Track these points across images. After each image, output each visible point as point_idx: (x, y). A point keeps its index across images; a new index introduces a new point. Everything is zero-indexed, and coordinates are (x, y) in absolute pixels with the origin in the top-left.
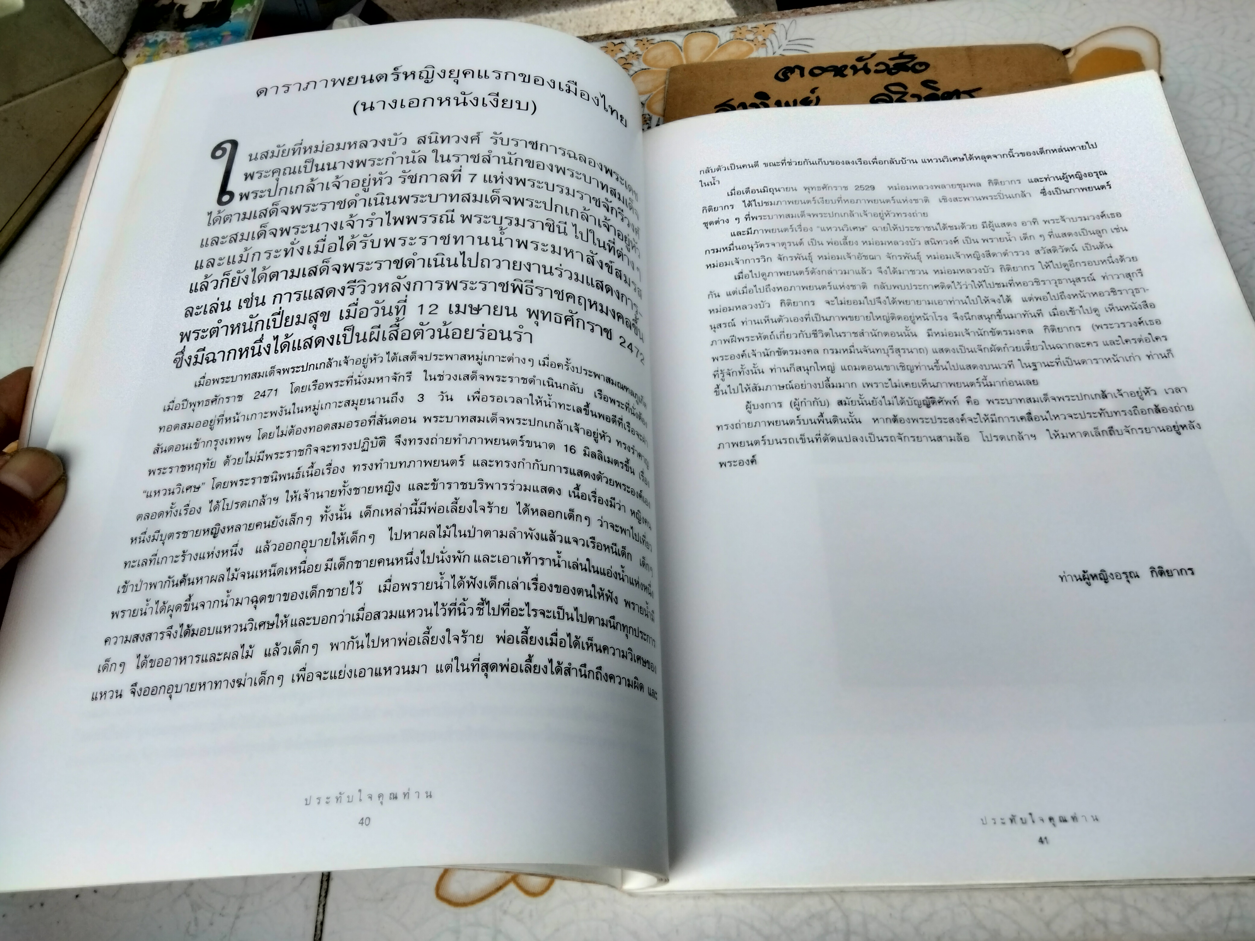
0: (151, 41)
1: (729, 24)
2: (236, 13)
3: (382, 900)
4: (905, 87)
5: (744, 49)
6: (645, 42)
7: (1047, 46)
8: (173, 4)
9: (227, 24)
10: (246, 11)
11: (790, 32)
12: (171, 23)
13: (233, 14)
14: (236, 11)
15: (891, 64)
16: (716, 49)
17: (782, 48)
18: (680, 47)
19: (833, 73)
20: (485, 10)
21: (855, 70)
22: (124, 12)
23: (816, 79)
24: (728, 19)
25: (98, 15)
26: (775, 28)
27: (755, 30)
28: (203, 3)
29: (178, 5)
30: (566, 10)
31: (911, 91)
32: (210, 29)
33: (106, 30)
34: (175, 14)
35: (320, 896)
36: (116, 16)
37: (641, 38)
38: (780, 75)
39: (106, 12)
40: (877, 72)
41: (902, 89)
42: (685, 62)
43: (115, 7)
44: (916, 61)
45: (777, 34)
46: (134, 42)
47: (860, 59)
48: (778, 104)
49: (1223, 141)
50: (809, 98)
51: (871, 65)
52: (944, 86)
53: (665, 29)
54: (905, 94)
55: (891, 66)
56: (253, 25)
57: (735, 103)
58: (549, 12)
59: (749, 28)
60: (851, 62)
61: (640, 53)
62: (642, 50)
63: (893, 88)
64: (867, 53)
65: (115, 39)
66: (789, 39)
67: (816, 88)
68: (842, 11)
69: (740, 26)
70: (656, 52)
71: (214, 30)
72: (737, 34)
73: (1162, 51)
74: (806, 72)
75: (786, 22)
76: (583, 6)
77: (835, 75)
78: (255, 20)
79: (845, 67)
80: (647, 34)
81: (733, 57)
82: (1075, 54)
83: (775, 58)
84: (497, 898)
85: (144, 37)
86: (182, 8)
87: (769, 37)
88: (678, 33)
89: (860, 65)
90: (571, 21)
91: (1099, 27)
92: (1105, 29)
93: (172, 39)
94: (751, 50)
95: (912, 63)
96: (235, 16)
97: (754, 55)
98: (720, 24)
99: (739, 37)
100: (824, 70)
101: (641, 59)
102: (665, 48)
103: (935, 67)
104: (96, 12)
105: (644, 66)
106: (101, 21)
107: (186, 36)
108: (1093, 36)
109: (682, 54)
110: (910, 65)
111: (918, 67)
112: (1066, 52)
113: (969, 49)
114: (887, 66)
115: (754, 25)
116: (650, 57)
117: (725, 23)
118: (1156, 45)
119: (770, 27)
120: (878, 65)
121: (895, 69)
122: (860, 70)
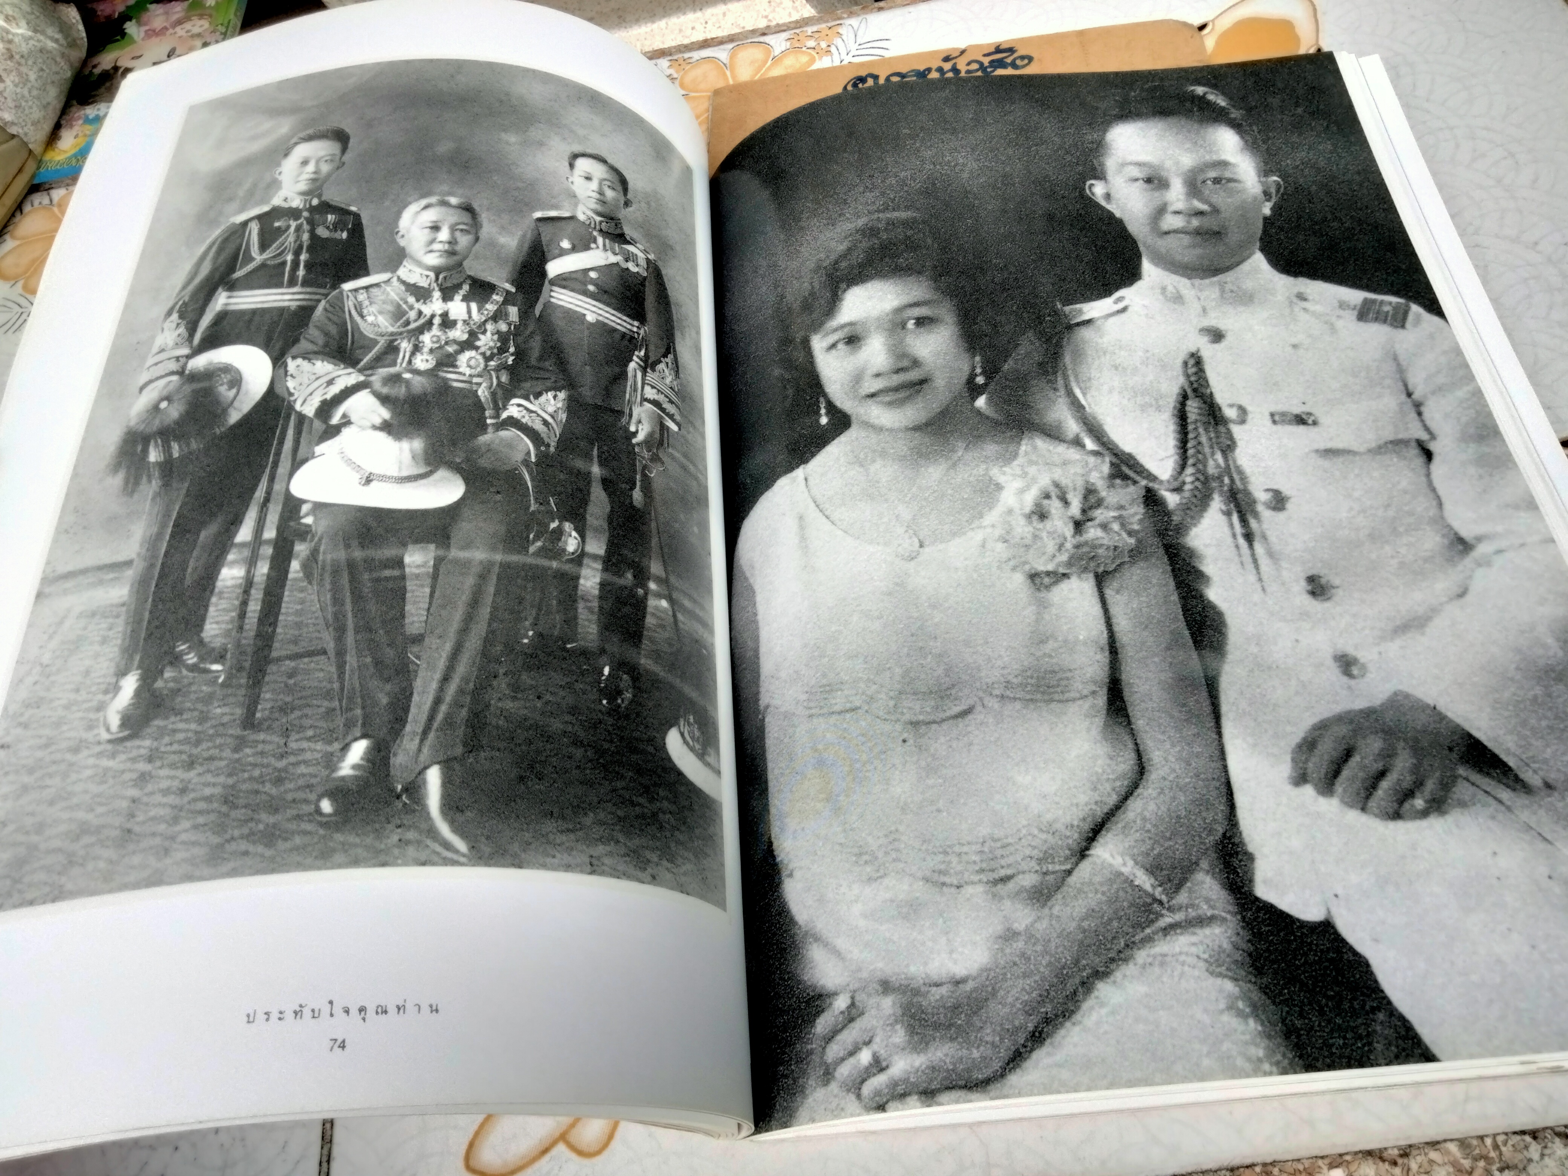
0: (91, 117)
5: (804, 59)
6: (681, 62)
7: (1177, 21)
8: (116, 68)
11: (860, 33)
15: (986, 61)
16: (770, 62)
17: (851, 54)
18: (725, 65)
19: (914, 79)
21: (941, 72)
22: (53, 82)
24: (784, 25)
25: (18, 90)
26: (841, 30)
27: (817, 35)
33: (31, 108)
36: (43, 89)
37: (675, 57)
39: (29, 85)
40: (968, 72)
42: (731, 82)
43: (40, 77)
44: (1015, 55)
45: (844, 37)
46: (70, 120)
47: (947, 59)
51: (962, 66)
53: (706, 44)
55: (986, 64)
59: (809, 34)
60: (936, 63)
61: (675, 76)
62: (677, 72)
64: (954, 49)
65: (44, 118)
66: (859, 41)
69: (797, 31)
70: (695, 73)
72: (794, 41)
73: (1319, 15)
74: (880, 81)
75: (854, 22)
79: (929, 70)
80: (684, 52)
81: (790, 71)
82: (1213, 29)
83: (843, 67)
87: (835, 42)
88: (722, 47)
89: (947, 66)
94: (812, 60)
95: (1011, 58)
97: (815, 67)
99: (797, 45)
100: (903, 76)
101: (677, 82)
102: (706, 67)
104: (16, 86)
106: (23, 97)
108: (1234, 5)
109: (728, 73)
110: (1009, 60)
111: (1018, 62)
112: (1202, 28)
113: (1081, 34)
114: (981, 64)
115: (815, 28)
116: (688, 79)
117: (780, 29)
118: (1311, 9)
119: (835, 30)
120: (969, 64)
121: (991, 66)
122: (947, 72)
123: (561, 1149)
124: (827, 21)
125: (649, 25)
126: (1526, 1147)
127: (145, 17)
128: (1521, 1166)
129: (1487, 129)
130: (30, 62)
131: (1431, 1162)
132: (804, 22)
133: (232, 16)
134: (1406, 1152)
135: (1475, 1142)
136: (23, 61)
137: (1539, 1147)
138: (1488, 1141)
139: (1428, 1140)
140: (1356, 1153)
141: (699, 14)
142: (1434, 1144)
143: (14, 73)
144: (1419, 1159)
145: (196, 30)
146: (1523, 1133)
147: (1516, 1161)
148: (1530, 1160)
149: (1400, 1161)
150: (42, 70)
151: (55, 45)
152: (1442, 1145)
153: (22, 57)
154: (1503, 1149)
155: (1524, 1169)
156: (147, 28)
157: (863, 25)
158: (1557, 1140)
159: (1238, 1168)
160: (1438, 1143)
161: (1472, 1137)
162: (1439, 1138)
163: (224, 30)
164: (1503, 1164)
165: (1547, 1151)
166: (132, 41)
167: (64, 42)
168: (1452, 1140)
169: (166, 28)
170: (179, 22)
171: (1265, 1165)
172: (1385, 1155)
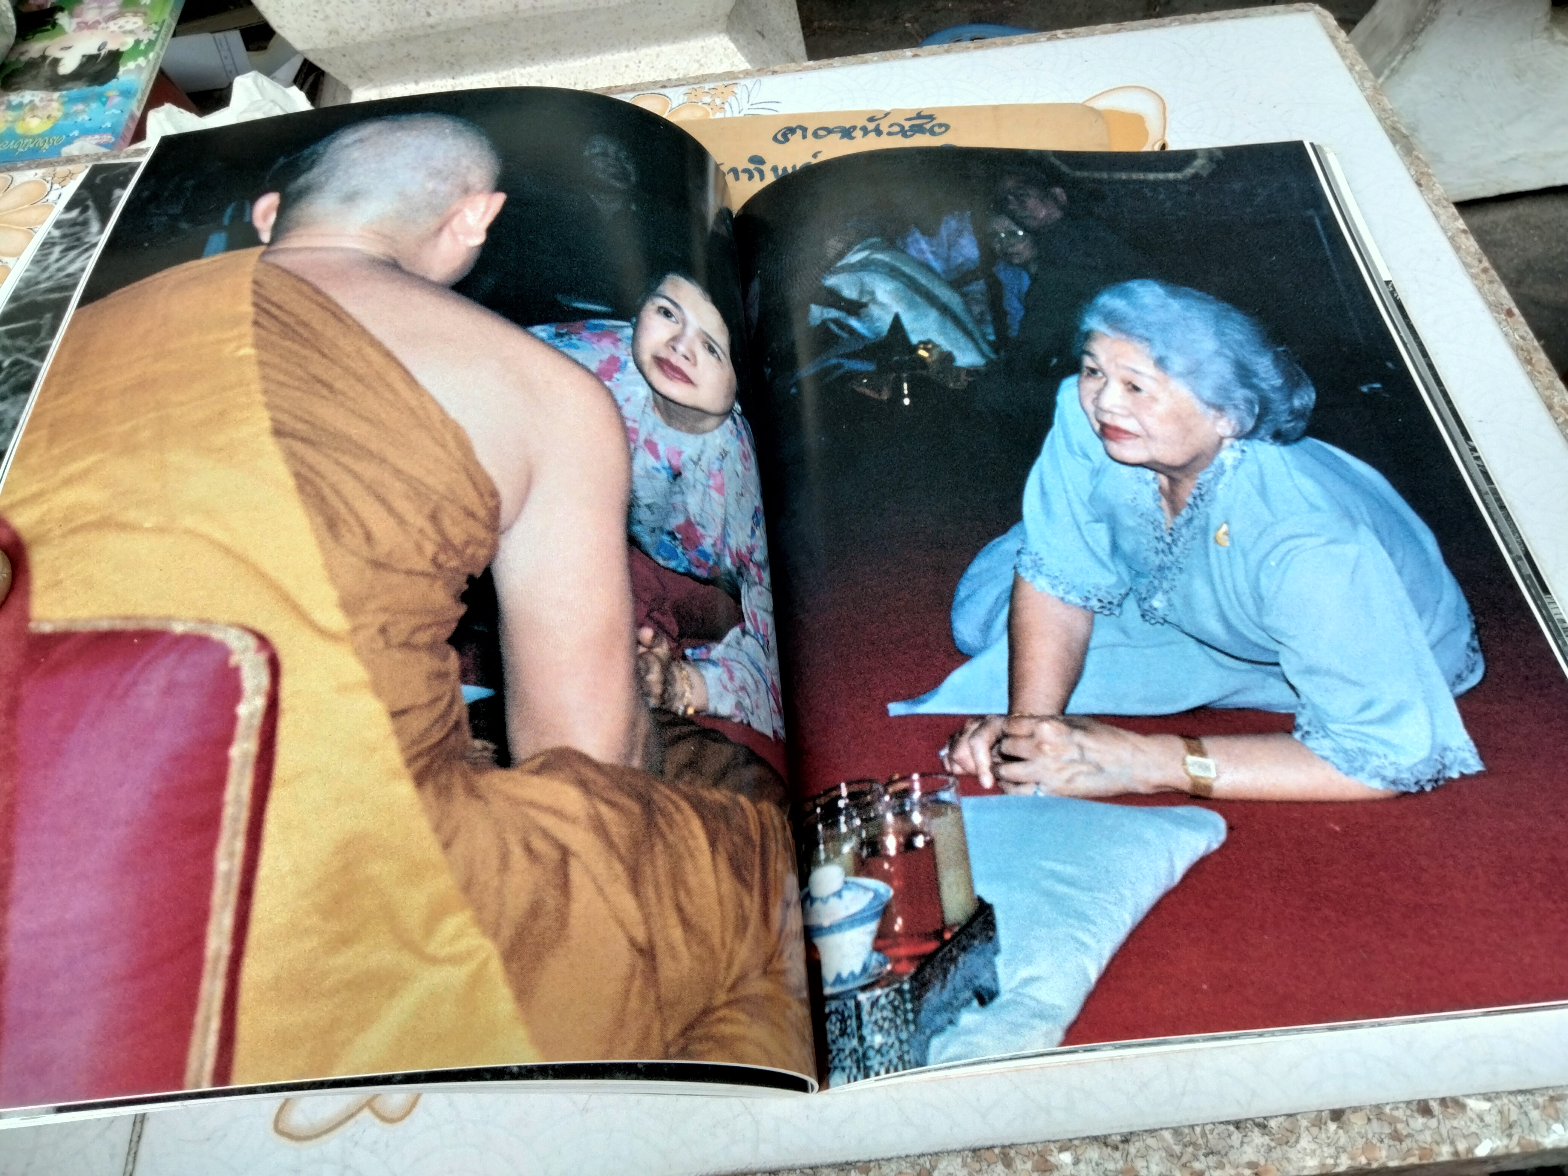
0: (14, 103)
1: (684, 85)
2: (125, 68)
3: (208, 1139)
8: (44, 57)
9: (114, 82)
10: (139, 67)
12: (42, 80)
13: (122, 69)
14: (126, 65)
15: (907, 125)
19: (840, 135)
20: (445, 64)
21: (865, 131)
23: (819, 141)
24: (684, 79)
28: (84, 56)
29: (50, 59)
30: (546, 66)
32: (91, 88)
34: (46, 70)
35: (131, 1141)
38: (779, 137)
40: (889, 134)
44: (934, 122)
47: (871, 119)
50: (810, 163)
51: (884, 128)
55: (907, 128)
56: (148, 83)
58: (524, 68)
59: (706, 90)
60: (861, 122)
64: (880, 111)
66: (752, 101)
67: (820, 152)
71: (97, 89)
72: (692, 96)
74: (809, 133)
75: (749, 82)
76: (566, 60)
77: (842, 137)
78: (151, 77)
79: (854, 128)
84: (349, 1128)
85: (6, 98)
86: (56, 62)
87: (729, 100)
88: (624, 95)
89: (871, 126)
90: (552, 77)
93: (42, 100)
95: (931, 124)
96: (124, 72)
98: (673, 84)
99: (694, 99)
100: (829, 131)
103: (956, 129)
107: (61, 96)
110: (928, 126)
111: (936, 129)
113: (996, 108)
114: (902, 127)
115: (712, 86)
117: (679, 83)
118: (1161, 107)
119: (730, 88)
120: (891, 126)
121: (910, 130)
122: (871, 131)
123: (366, 1113)
124: (724, 80)
126: (1229, 1136)
127: (78, 9)
128: (1223, 1152)
131: (1148, 1147)
132: (702, 79)
133: (166, 16)
134: (1126, 1140)
135: (1186, 1131)
137: (1240, 1136)
138: (1198, 1130)
139: (1147, 1128)
140: (1084, 1139)
142: (1152, 1132)
144: (1137, 1144)
145: (129, 27)
146: (1228, 1123)
147: (1220, 1147)
148: (1232, 1147)
149: (1121, 1146)
152: (1160, 1132)
154: (1210, 1137)
155: (1226, 1155)
156: (79, 20)
157: (757, 86)
158: (1256, 1130)
159: (979, 1150)
160: (1156, 1130)
161: (1184, 1127)
162: (1157, 1127)
163: (157, 29)
164: (1208, 1150)
165: (1246, 1140)
166: (63, 32)
168: (1167, 1129)
169: (98, 22)
170: (113, 17)
171: (1003, 1147)
172: (1109, 1141)
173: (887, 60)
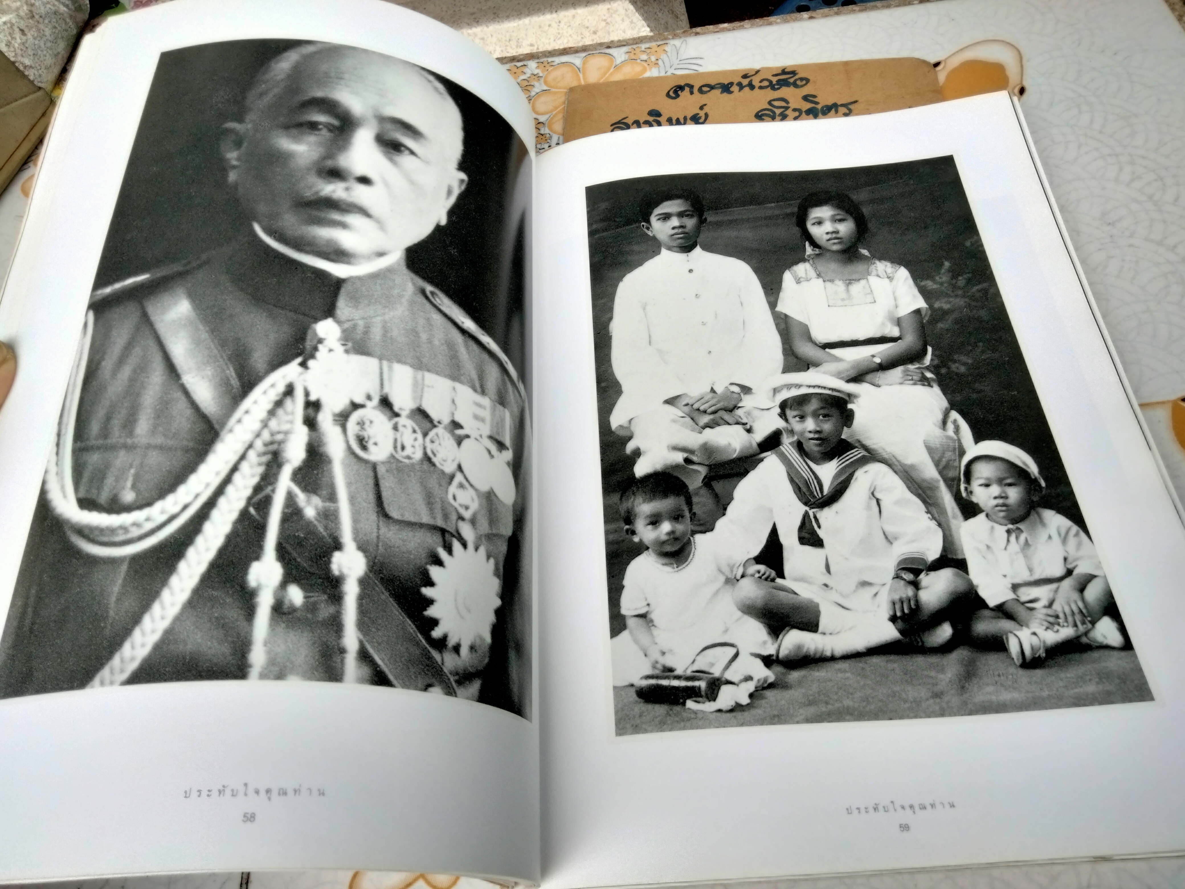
1: (624, 45)
4: (787, 102)
5: (638, 69)
6: (545, 64)
7: (918, 59)
11: (681, 51)
15: (774, 80)
16: (612, 70)
17: (673, 67)
18: (579, 69)
19: (720, 90)
21: (741, 86)
23: (704, 96)
24: (624, 41)
25: (37, 42)
26: (667, 48)
27: (648, 51)
31: (792, 105)
33: (45, 56)
36: (55, 41)
37: (542, 60)
38: (671, 93)
39: (45, 38)
40: (761, 88)
41: (783, 104)
42: (583, 83)
43: (53, 33)
44: (797, 77)
45: (669, 54)
47: (745, 76)
48: (670, 122)
49: (1079, 147)
50: (698, 114)
51: (756, 82)
52: (824, 100)
53: (565, 52)
54: (787, 108)
55: (774, 82)
57: (629, 121)
59: (643, 49)
60: (737, 79)
61: (541, 75)
62: (543, 72)
63: (776, 103)
64: (751, 70)
65: (55, 64)
66: (679, 58)
67: (705, 105)
68: (729, 30)
69: (634, 46)
70: (556, 74)
72: (632, 54)
73: (1024, 63)
74: (695, 90)
75: (677, 42)
77: (722, 92)
79: (732, 84)
80: (548, 57)
81: (628, 77)
82: (944, 67)
83: (666, 77)
87: (661, 57)
88: (577, 55)
89: (745, 82)
91: (966, 40)
92: (971, 43)
94: (645, 70)
95: (794, 79)
97: (648, 74)
98: (616, 45)
99: (633, 57)
100: (712, 87)
101: (542, 80)
102: (564, 70)
103: (815, 82)
104: (35, 38)
105: (545, 88)
106: (40, 47)
108: (961, 50)
109: (581, 75)
110: (792, 80)
111: (799, 83)
112: (937, 65)
113: (846, 64)
114: (771, 82)
115: (647, 45)
116: (550, 79)
117: (621, 44)
118: (1018, 57)
119: (662, 48)
120: (761, 82)
121: (777, 84)
122: (745, 86)
124: (657, 41)
125: (517, 21)
129: (1143, 157)
130: (46, 21)
132: (639, 41)
136: (41, 20)
141: (554, 15)
143: (34, 30)
150: (55, 27)
151: (65, 9)
153: (41, 17)
157: (684, 45)
167: (73, 8)
173: (788, 22)
